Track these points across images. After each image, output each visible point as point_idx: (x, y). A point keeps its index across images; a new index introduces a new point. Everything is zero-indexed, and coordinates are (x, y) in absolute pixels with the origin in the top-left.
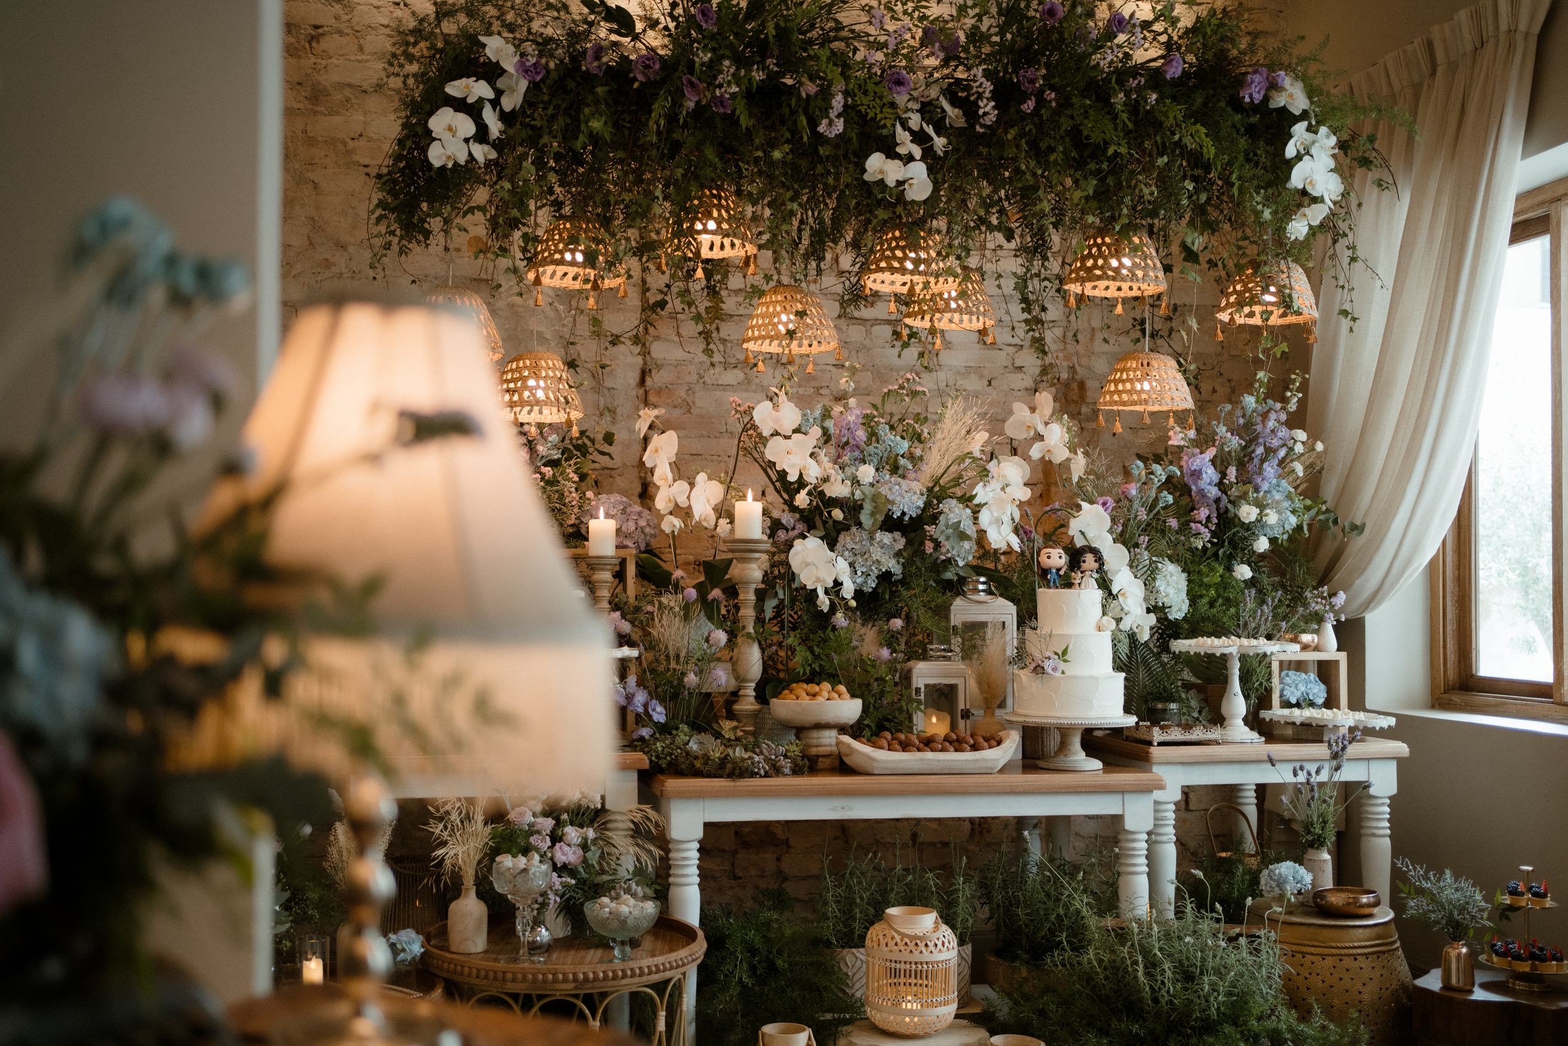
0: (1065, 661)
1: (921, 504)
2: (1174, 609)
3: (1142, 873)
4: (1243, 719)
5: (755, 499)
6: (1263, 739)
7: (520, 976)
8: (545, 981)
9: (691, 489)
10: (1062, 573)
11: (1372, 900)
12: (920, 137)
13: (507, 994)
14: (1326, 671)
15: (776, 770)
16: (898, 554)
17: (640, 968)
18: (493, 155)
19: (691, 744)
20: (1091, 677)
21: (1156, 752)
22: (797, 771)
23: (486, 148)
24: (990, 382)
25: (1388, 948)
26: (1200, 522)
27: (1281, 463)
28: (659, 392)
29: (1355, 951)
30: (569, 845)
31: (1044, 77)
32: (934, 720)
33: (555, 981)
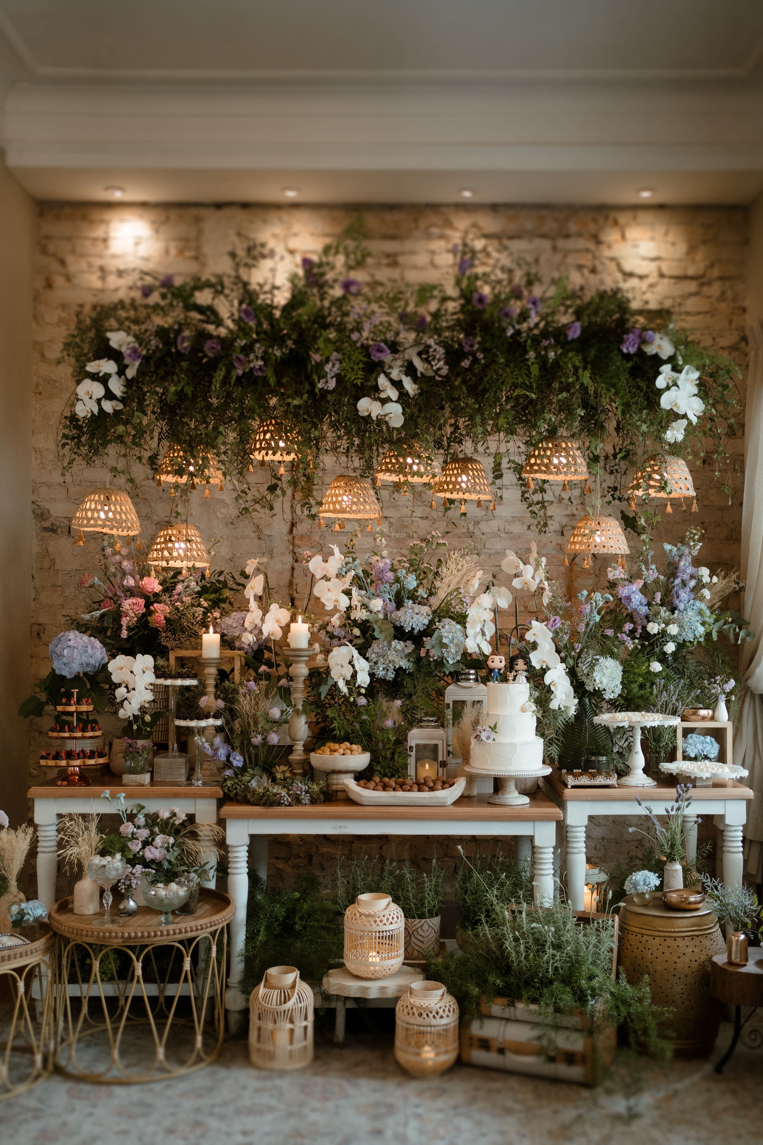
0: (496, 732)
1: (426, 622)
2: (608, 691)
3: (547, 875)
4: (643, 770)
5: (304, 622)
6: (655, 783)
7: (90, 933)
8: (104, 937)
9: (264, 615)
10: (502, 672)
11: (698, 899)
12: (398, 384)
13: (87, 943)
14: (718, 734)
15: (297, 801)
16: (408, 656)
17: (168, 931)
18: (120, 407)
19: (252, 782)
20: (511, 744)
21: (568, 792)
22: (313, 802)
23: (114, 403)
24: (529, 527)
25: (702, 933)
26: (625, 633)
27: (693, 590)
28: (301, 538)
29: (675, 935)
30: (156, 848)
31: (479, 343)
32: (427, 766)
33: (110, 937)
